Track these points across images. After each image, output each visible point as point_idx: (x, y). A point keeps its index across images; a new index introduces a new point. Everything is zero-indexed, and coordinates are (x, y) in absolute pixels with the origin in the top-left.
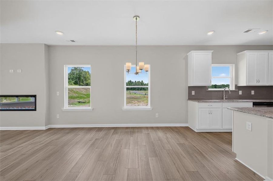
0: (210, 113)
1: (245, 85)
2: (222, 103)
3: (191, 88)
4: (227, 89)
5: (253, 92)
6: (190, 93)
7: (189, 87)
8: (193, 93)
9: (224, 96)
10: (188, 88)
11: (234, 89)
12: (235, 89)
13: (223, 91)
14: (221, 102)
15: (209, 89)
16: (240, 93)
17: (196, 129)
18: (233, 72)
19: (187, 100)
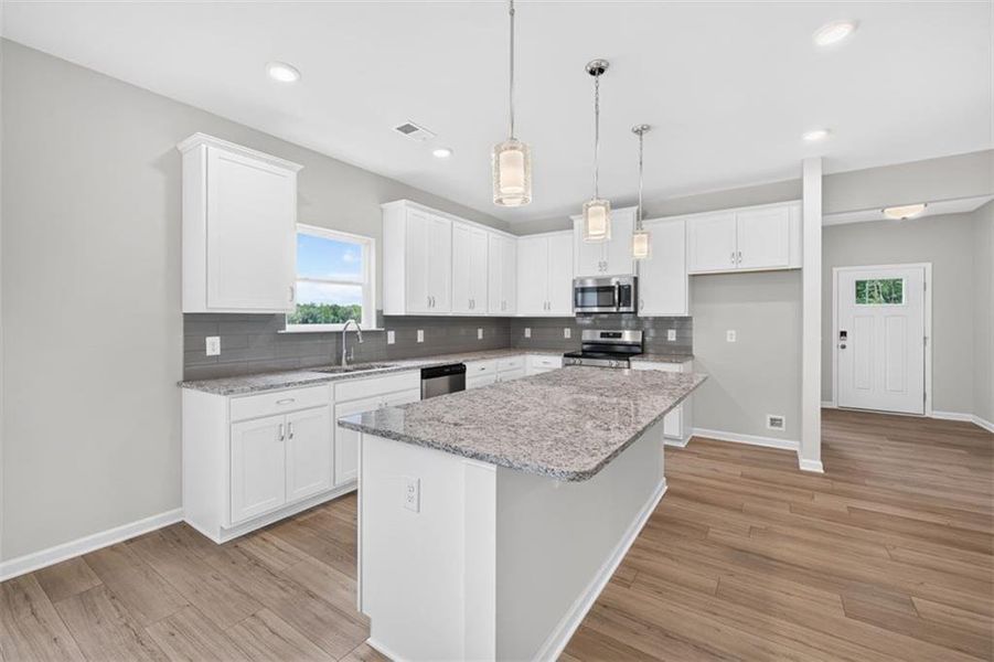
0: (287, 436)
1: (402, 313)
2: (331, 383)
3: (197, 324)
4: (352, 326)
5: (420, 336)
6: (193, 349)
7: (191, 319)
8: (213, 346)
9: (345, 352)
10: (185, 322)
11: (374, 327)
12: (378, 327)
13: (341, 333)
14: (328, 379)
15: (290, 328)
16: (391, 337)
17: (218, 530)
18: (370, 264)
19: (179, 384)
